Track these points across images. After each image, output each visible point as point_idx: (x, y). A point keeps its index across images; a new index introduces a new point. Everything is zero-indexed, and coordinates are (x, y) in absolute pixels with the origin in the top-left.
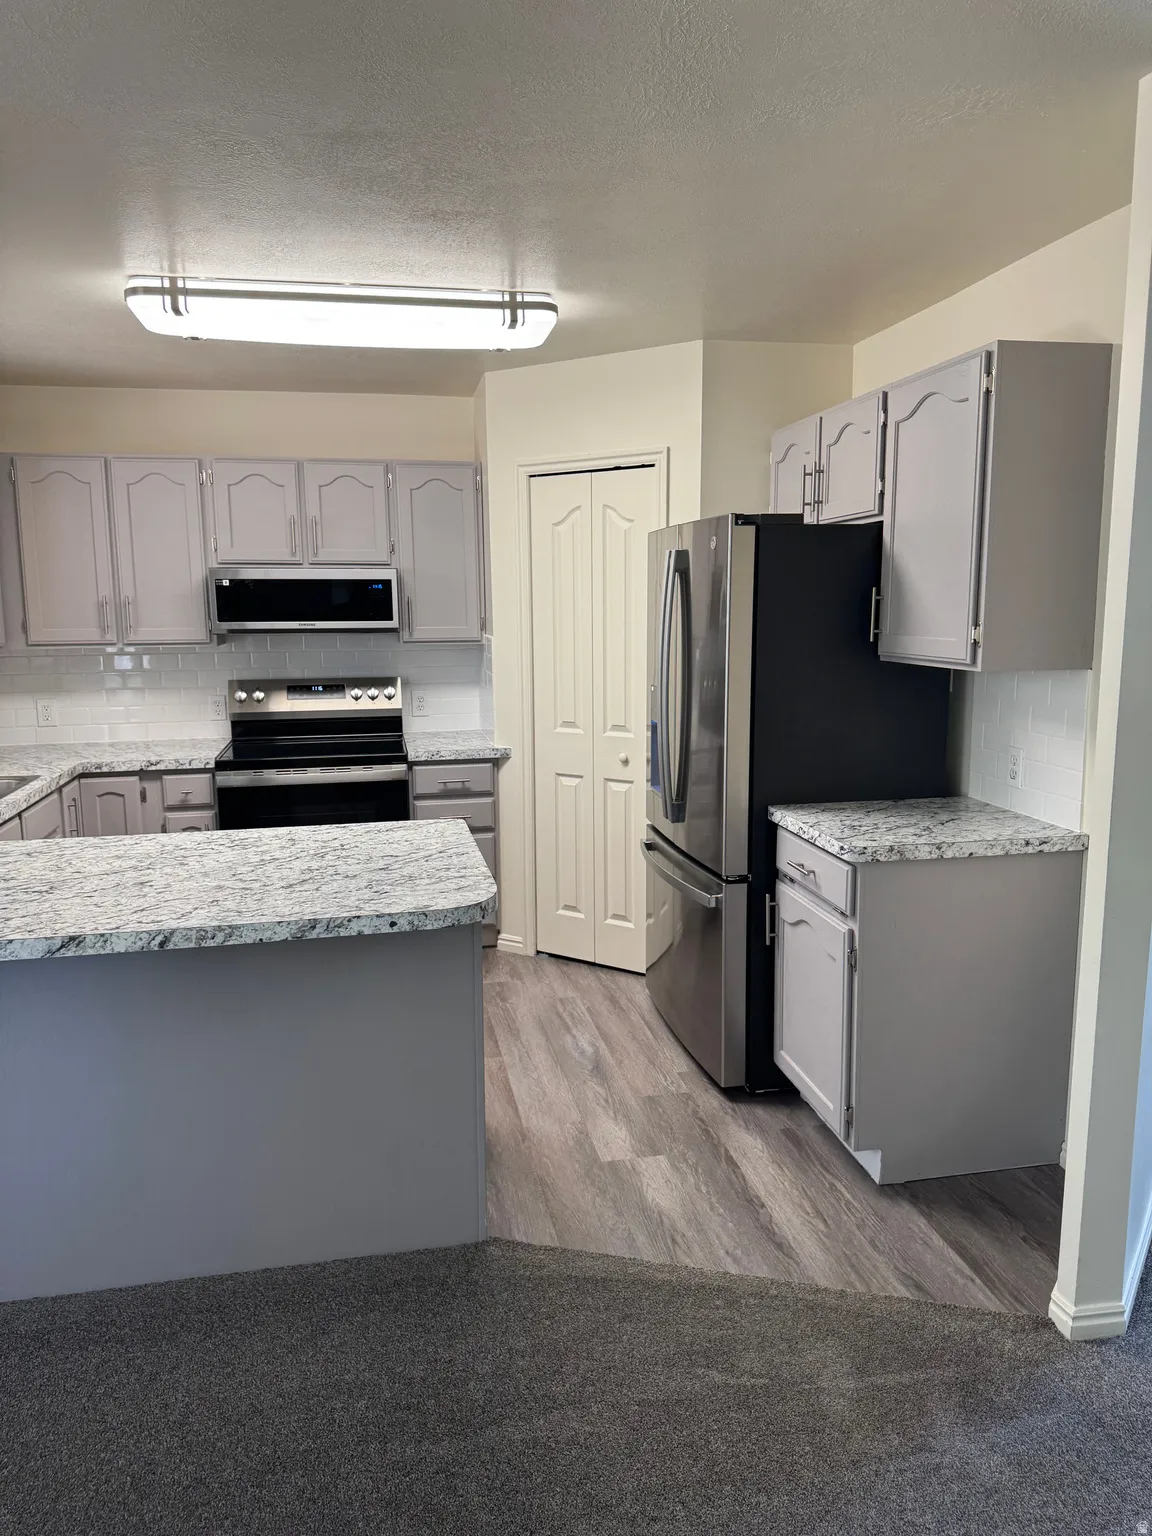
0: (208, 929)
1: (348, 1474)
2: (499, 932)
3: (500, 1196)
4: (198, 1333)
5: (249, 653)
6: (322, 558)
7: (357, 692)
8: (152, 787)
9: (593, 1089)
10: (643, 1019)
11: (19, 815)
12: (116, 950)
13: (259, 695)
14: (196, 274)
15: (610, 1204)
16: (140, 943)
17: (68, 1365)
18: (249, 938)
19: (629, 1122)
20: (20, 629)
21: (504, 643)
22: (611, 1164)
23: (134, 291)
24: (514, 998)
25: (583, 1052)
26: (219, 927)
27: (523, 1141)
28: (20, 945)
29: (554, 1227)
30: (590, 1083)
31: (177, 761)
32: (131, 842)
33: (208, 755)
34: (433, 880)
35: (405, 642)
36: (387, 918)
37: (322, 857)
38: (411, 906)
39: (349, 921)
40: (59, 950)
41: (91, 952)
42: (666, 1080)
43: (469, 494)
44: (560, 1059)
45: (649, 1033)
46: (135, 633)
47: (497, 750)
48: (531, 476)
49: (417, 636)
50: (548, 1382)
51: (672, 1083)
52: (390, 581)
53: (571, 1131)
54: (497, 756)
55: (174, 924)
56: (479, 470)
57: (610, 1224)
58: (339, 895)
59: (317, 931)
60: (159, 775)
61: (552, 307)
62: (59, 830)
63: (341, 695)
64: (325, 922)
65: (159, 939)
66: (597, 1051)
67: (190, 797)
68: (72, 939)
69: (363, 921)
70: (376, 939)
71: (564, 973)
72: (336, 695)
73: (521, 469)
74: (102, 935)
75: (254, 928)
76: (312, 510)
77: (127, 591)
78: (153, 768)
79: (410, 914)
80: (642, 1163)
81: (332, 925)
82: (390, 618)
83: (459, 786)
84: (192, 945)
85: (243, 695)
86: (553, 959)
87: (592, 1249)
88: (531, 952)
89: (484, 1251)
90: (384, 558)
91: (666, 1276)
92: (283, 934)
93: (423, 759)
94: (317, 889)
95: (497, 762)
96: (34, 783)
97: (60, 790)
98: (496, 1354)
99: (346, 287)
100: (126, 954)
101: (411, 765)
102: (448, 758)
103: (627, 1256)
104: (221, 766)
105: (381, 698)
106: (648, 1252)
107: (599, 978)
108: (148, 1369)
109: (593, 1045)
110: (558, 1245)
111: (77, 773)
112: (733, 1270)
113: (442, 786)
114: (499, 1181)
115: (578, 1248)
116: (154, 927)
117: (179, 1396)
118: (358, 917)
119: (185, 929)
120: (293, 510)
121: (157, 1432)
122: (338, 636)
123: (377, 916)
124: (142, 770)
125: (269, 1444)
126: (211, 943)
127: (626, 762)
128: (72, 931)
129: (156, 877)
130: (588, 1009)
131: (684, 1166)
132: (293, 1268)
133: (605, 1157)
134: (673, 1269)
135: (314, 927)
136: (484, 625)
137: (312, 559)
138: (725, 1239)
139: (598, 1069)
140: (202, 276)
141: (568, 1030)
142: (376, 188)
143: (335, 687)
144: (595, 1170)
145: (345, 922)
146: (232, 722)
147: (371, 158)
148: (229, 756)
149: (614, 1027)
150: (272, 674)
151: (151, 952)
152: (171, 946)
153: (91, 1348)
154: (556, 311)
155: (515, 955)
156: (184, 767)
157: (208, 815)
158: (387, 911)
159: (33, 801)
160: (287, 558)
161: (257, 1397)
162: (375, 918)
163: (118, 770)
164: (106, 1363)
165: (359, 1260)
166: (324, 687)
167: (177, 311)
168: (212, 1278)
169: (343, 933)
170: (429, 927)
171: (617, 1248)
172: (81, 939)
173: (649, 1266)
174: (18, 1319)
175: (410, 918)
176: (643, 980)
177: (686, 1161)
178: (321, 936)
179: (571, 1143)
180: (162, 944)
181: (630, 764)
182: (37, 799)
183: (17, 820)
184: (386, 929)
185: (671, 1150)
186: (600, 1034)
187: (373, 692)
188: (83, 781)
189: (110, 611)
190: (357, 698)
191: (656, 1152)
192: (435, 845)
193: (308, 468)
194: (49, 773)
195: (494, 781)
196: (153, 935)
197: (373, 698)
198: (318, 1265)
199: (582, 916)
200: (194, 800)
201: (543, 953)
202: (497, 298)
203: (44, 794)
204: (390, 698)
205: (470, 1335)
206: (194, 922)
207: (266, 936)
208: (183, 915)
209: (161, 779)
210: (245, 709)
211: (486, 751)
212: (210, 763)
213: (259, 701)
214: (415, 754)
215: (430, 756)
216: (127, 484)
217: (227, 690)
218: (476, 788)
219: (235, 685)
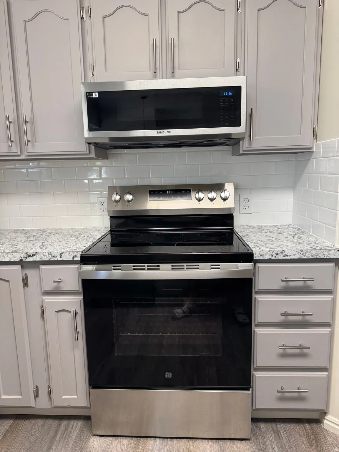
2: (326, 414)
5: (125, 166)
7: (200, 195)
8: (31, 274)
13: (129, 197)
31: (50, 253)
43: (312, 10)
46: (33, 146)
60: (37, 264)
63: (188, 198)
67: (61, 284)
72: (184, 198)
76: (172, 34)
77: (26, 110)
78: (31, 259)
82: (238, 123)
85: (118, 197)
93: (267, 257)
95: (338, 262)
101: (254, 263)
102: (292, 257)
105: (219, 199)
113: (284, 284)
120: (155, 35)
124: (21, 260)
136: (315, 137)
143: (184, 191)
146: (111, 217)
148: (105, 249)
150: (139, 183)
156: (56, 259)
163: (3, 260)
166: (176, 191)
187: (213, 195)
189: (13, 127)
190: (200, 200)
195: (335, 280)
197: (212, 200)
200: (65, 287)
209: (39, 268)
210: (119, 207)
211: (331, 252)
212: (76, 256)
213: (128, 201)
214: (262, 253)
215: (274, 254)
216: (25, 22)
217: (106, 193)
218: (317, 286)
219: (112, 190)
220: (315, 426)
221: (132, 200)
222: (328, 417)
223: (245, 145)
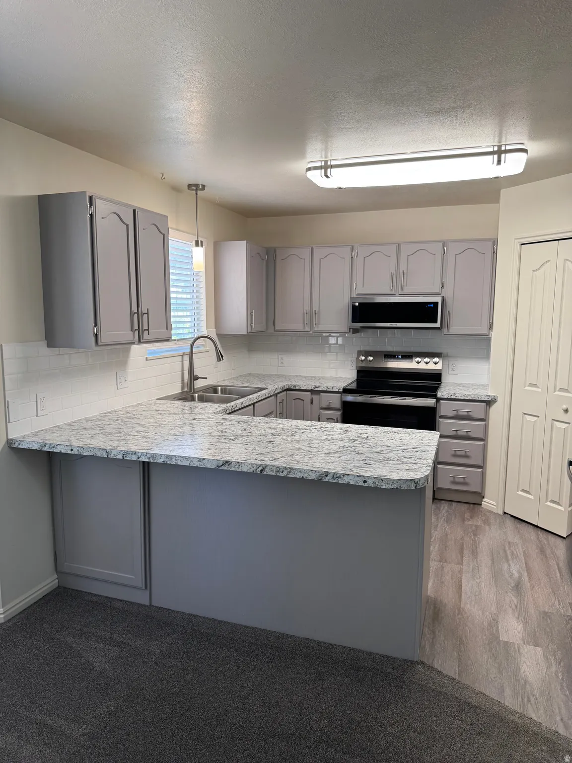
0: (281, 468)
1: (306, 754)
2: (483, 497)
3: (434, 640)
4: (268, 658)
6: (405, 291)
7: (418, 359)
8: (315, 397)
9: (511, 598)
10: (558, 565)
11: (254, 404)
12: (243, 470)
13: (371, 358)
14: (337, 157)
15: (496, 665)
16: (253, 469)
17: (213, 653)
18: (298, 475)
19: (526, 623)
20: (272, 323)
21: (499, 338)
22: (506, 643)
23: (309, 169)
24: (481, 536)
25: (511, 576)
26: (285, 467)
27: (458, 614)
28: (207, 461)
29: (459, 667)
30: (509, 594)
31: (327, 387)
32: (280, 422)
33: (341, 385)
34: (399, 462)
35: (445, 335)
36: (362, 478)
37: (354, 441)
38: (376, 474)
39: (344, 476)
40: (221, 466)
41: (233, 469)
42: (560, 604)
43: (489, 255)
44: (496, 576)
45: (558, 574)
46: (318, 327)
47: (489, 396)
48: (522, 244)
49: (452, 331)
50: (423, 751)
51: (563, 607)
52: (438, 303)
53: (488, 617)
54: (489, 400)
55: (268, 463)
56: (495, 242)
57: (493, 676)
58: (347, 462)
59: (328, 478)
60: (319, 392)
61: (524, 151)
62: (274, 413)
63: (410, 360)
64: (332, 474)
65: (260, 468)
66: (520, 577)
67: (331, 404)
68: (227, 462)
69: (350, 477)
70: (356, 487)
71: (517, 528)
72: (407, 360)
73: (516, 241)
74: (238, 462)
75: (300, 471)
76: (403, 267)
77: (316, 307)
78: (317, 389)
79: (374, 478)
80: (525, 647)
81: (335, 476)
82: (436, 322)
83: (465, 413)
84: (273, 474)
85: (363, 358)
86: (513, 518)
87: (478, 688)
88: (501, 513)
89: (414, 667)
90: (437, 290)
91: (517, 720)
92: (313, 476)
93: (445, 397)
94: (339, 457)
95: (489, 403)
96: (264, 391)
97: (276, 395)
98: (400, 724)
99: (409, 154)
100: (247, 473)
101: (438, 400)
102: (460, 398)
103: (496, 699)
104: (346, 391)
105: (431, 363)
106: (509, 701)
107: (538, 535)
108: (242, 667)
109: (519, 572)
110: (457, 678)
111: (285, 388)
112: (562, 731)
113: (455, 413)
114: (437, 633)
115: (468, 683)
116: (259, 462)
117: (249, 684)
118: (348, 475)
119: (271, 466)
120: (393, 268)
121: (235, 697)
122: (413, 331)
123: (357, 476)
124: (312, 389)
125: (277, 723)
126: (281, 474)
127: (566, 411)
128: (228, 458)
129: (278, 440)
130: (524, 552)
131: (552, 659)
132: (319, 642)
133: (504, 638)
134: (522, 716)
135: (327, 476)
136: (491, 327)
137: (401, 292)
138: (564, 711)
139: (518, 587)
140: (340, 158)
141: (508, 561)
142: (405, 103)
143: (408, 356)
144: (495, 643)
145: (342, 476)
146: (358, 371)
147: (397, 87)
148: (354, 386)
149: (537, 564)
150: (378, 349)
151: (256, 474)
152: (265, 473)
153: (224, 648)
154: (527, 153)
155: (491, 512)
156: (329, 390)
157: (338, 414)
158: (363, 474)
159: (260, 399)
160: (389, 292)
161: (281, 698)
162: (356, 477)
163: (302, 388)
164: (227, 657)
165: (351, 649)
166: (402, 356)
167: (327, 177)
168: (283, 635)
169: (340, 481)
170: (384, 487)
171: (492, 693)
172: (230, 463)
173: (507, 708)
174: (203, 625)
175: (374, 480)
176: (564, 541)
177: (554, 655)
178: (330, 481)
179: (486, 624)
180: (261, 471)
181: (569, 413)
182: (263, 398)
183: (252, 407)
184: (361, 484)
185: (547, 647)
186: (526, 567)
187: (427, 360)
188: (288, 392)
189: (308, 316)
190: (418, 363)
191: (536, 645)
192: (414, 443)
193: (403, 247)
194: (273, 387)
195: (487, 413)
196: (258, 466)
197: (427, 363)
198: (331, 644)
199: (532, 497)
200: (333, 406)
201: (508, 514)
202: (491, 149)
203: (266, 396)
204: (436, 363)
205: (391, 709)
206: (276, 463)
207: (305, 475)
208: (275, 459)
209: (320, 394)
210: (363, 365)
211: (483, 397)
212: (340, 389)
213: (370, 361)
214: (443, 394)
215: (450, 396)
216: (320, 259)
217: (355, 355)
218: (475, 416)
219: (360, 353)
220: (478, 506)
221: (372, 360)
222: (485, 500)
223: (445, 331)
